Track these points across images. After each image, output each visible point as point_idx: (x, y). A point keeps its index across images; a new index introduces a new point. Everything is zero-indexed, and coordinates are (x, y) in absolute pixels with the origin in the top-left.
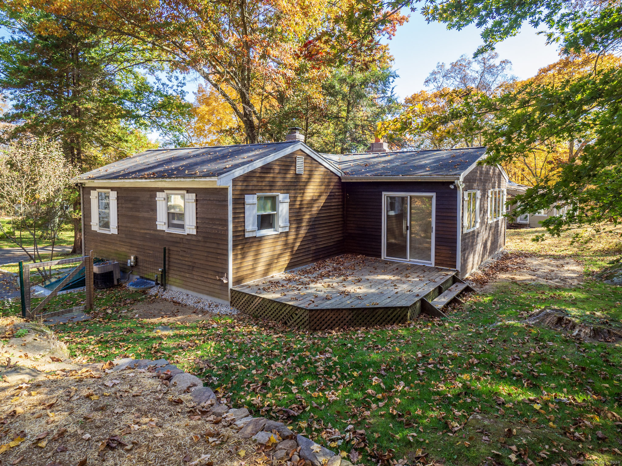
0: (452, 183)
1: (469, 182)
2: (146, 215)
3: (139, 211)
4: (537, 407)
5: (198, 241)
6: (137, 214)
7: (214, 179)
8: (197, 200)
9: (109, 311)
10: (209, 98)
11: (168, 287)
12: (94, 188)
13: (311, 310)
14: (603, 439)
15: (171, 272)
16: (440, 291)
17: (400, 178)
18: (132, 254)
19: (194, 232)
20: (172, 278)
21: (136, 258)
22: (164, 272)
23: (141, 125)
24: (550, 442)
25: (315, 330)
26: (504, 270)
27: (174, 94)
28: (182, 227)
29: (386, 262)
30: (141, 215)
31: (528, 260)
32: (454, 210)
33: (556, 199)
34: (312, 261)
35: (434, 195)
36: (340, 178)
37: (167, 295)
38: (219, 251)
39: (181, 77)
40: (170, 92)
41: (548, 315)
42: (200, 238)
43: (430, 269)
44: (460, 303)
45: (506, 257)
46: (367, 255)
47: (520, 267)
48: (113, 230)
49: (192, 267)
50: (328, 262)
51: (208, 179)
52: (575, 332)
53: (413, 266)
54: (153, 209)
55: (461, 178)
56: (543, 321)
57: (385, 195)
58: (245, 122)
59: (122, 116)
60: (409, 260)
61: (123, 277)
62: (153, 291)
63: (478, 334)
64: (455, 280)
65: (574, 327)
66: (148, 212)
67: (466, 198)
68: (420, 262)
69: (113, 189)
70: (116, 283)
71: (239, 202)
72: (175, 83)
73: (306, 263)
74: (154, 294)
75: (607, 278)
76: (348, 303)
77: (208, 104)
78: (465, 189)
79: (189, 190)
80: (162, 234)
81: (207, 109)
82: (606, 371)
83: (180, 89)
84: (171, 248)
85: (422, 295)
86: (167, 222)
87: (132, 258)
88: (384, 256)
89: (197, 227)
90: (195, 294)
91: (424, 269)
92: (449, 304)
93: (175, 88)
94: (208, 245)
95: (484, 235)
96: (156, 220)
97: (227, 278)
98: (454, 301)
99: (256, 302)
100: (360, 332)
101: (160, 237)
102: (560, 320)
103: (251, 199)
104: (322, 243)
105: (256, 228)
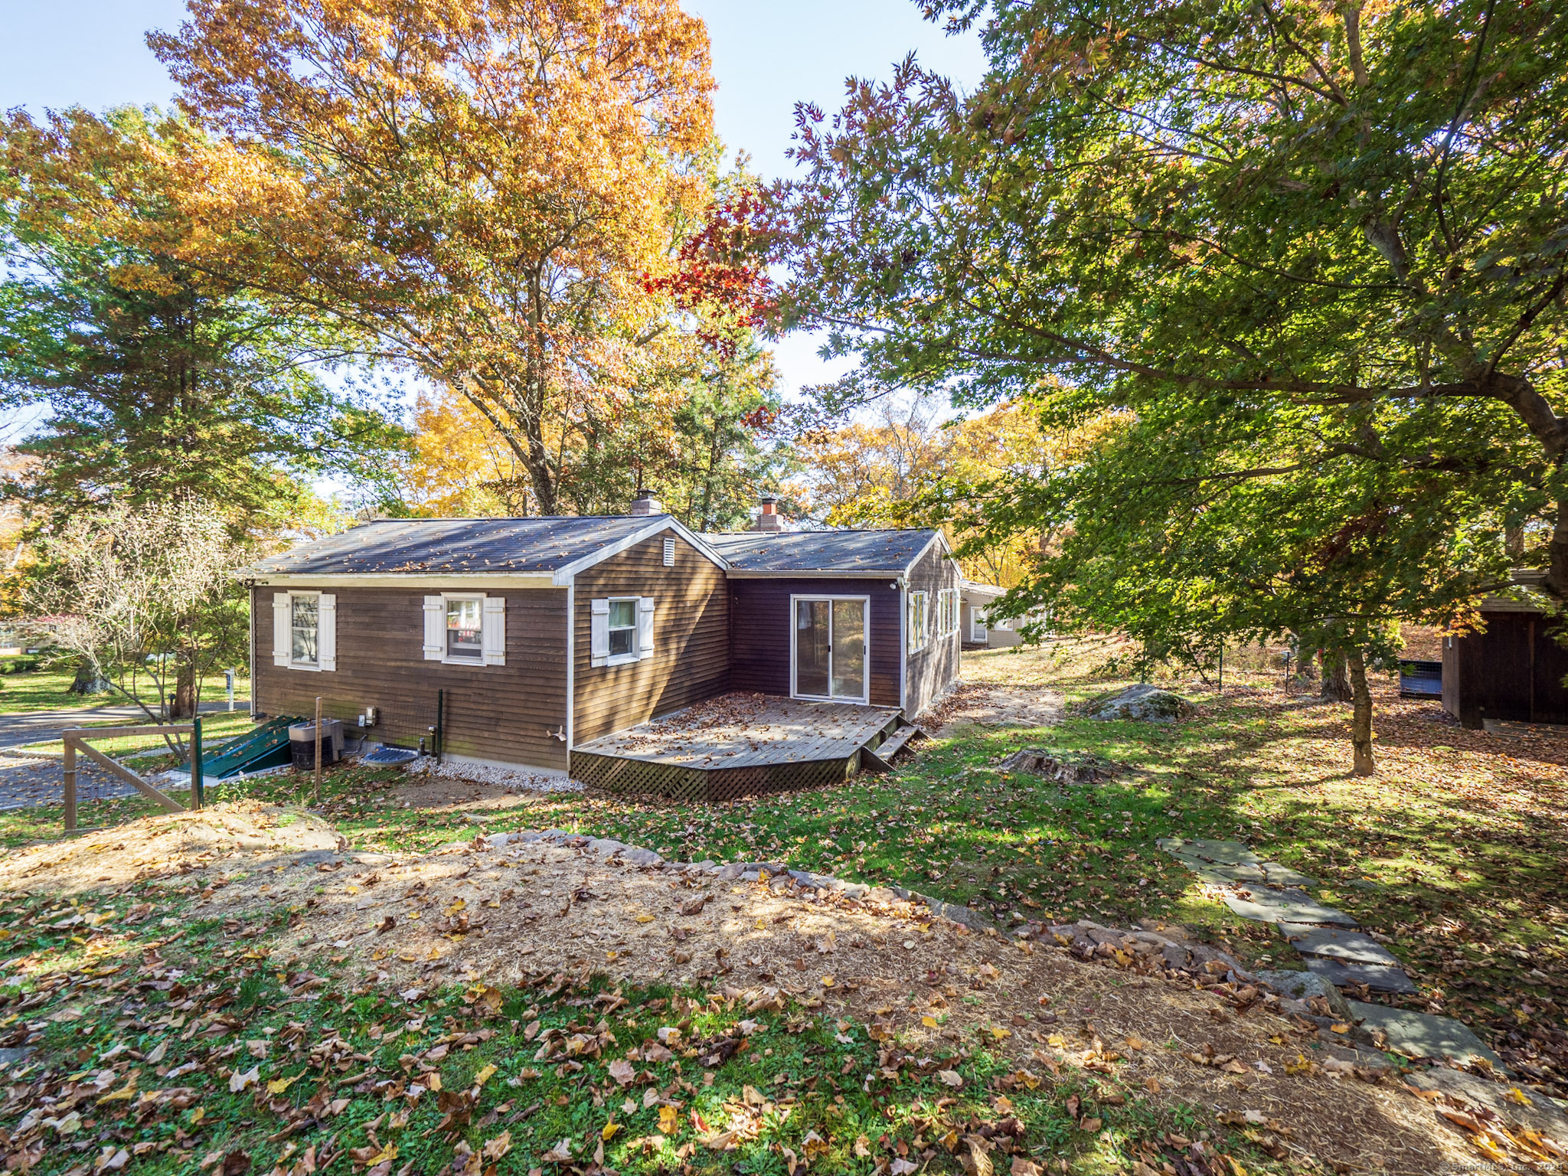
0: (894, 581)
1: (919, 579)
2: (401, 635)
3: (384, 629)
4: (1022, 850)
5: (509, 676)
6: (381, 634)
7: (545, 574)
8: (507, 609)
9: (353, 801)
10: (440, 419)
11: (445, 758)
12: (283, 589)
13: (711, 771)
14: (1090, 869)
15: (454, 730)
16: (883, 736)
17: (820, 572)
18: (369, 704)
19: (502, 662)
20: (454, 741)
21: (377, 712)
22: (439, 731)
23: (309, 466)
24: (1038, 876)
25: (716, 800)
26: (963, 706)
27: (382, 410)
28: (477, 653)
29: (798, 702)
30: (388, 635)
31: (992, 694)
32: (896, 619)
33: (1035, 602)
34: (686, 705)
35: (867, 598)
36: (724, 573)
37: (444, 771)
38: (549, 691)
39: (395, 379)
40: (374, 405)
41: (1025, 757)
42: (512, 672)
43: (863, 708)
44: (910, 753)
45: (961, 689)
46: (767, 692)
47: (982, 702)
48: (327, 663)
49: (495, 721)
50: (710, 704)
51: (526, 575)
52: (1058, 776)
53: (838, 706)
54: (416, 623)
55: (907, 572)
56: (1019, 765)
57: (794, 598)
58: (532, 471)
59: (269, 448)
60: (833, 697)
61: (348, 748)
62: (418, 767)
63: (941, 786)
64: (900, 722)
65: (1055, 770)
66: (404, 629)
67: (912, 603)
68: (849, 700)
69: (326, 590)
70: (336, 758)
71: (585, 612)
72: (384, 390)
73: (677, 708)
74: (420, 770)
75: (1093, 712)
76: (760, 758)
77: (439, 430)
78: (910, 591)
79: (491, 593)
80: (434, 667)
81: (437, 438)
82: (1093, 812)
83: (393, 402)
84: (454, 690)
85: (861, 743)
86: (445, 645)
87: (370, 712)
88: (793, 692)
89: (507, 654)
90: (500, 765)
91: (856, 709)
92: (897, 754)
93: (384, 399)
94: (528, 681)
95: (937, 655)
96: (422, 643)
97: (565, 733)
98: (903, 750)
99: (618, 767)
100: (784, 798)
101: (433, 674)
102: (1040, 761)
103: (600, 606)
104: (702, 675)
105: (607, 652)
